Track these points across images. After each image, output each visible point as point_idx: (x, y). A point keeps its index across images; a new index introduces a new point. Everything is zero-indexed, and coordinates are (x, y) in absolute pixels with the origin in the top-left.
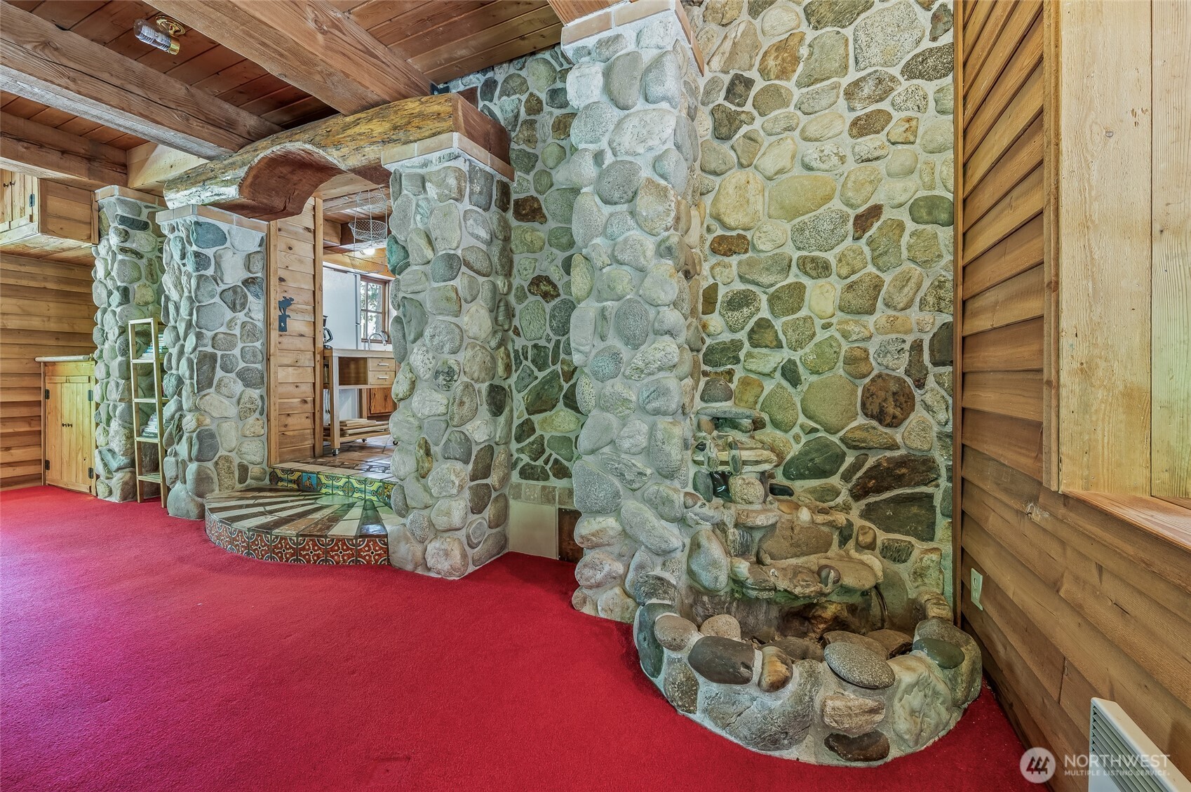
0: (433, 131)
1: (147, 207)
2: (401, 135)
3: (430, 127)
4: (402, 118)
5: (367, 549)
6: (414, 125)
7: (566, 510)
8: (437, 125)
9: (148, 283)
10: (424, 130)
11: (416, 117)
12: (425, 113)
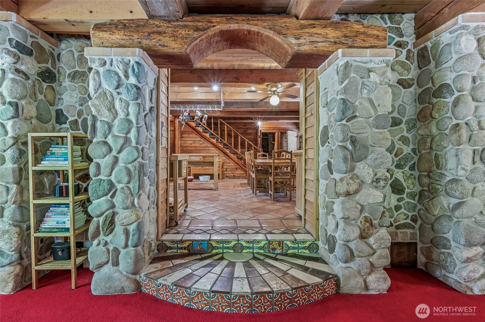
0: (372, 45)
1: (32, 37)
2: (350, 42)
3: (371, 42)
4: (351, 31)
5: (328, 287)
6: (360, 38)
7: (395, 243)
8: (376, 42)
9: (32, 101)
10: (366, 42)
11: (361, 34)
12: (368, 33)
